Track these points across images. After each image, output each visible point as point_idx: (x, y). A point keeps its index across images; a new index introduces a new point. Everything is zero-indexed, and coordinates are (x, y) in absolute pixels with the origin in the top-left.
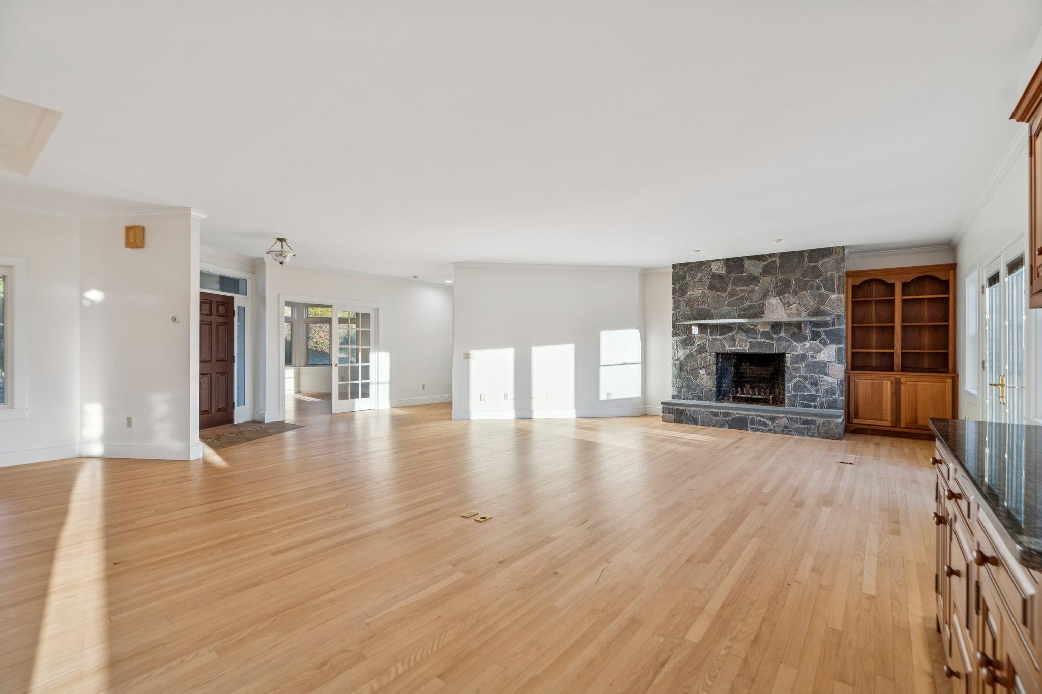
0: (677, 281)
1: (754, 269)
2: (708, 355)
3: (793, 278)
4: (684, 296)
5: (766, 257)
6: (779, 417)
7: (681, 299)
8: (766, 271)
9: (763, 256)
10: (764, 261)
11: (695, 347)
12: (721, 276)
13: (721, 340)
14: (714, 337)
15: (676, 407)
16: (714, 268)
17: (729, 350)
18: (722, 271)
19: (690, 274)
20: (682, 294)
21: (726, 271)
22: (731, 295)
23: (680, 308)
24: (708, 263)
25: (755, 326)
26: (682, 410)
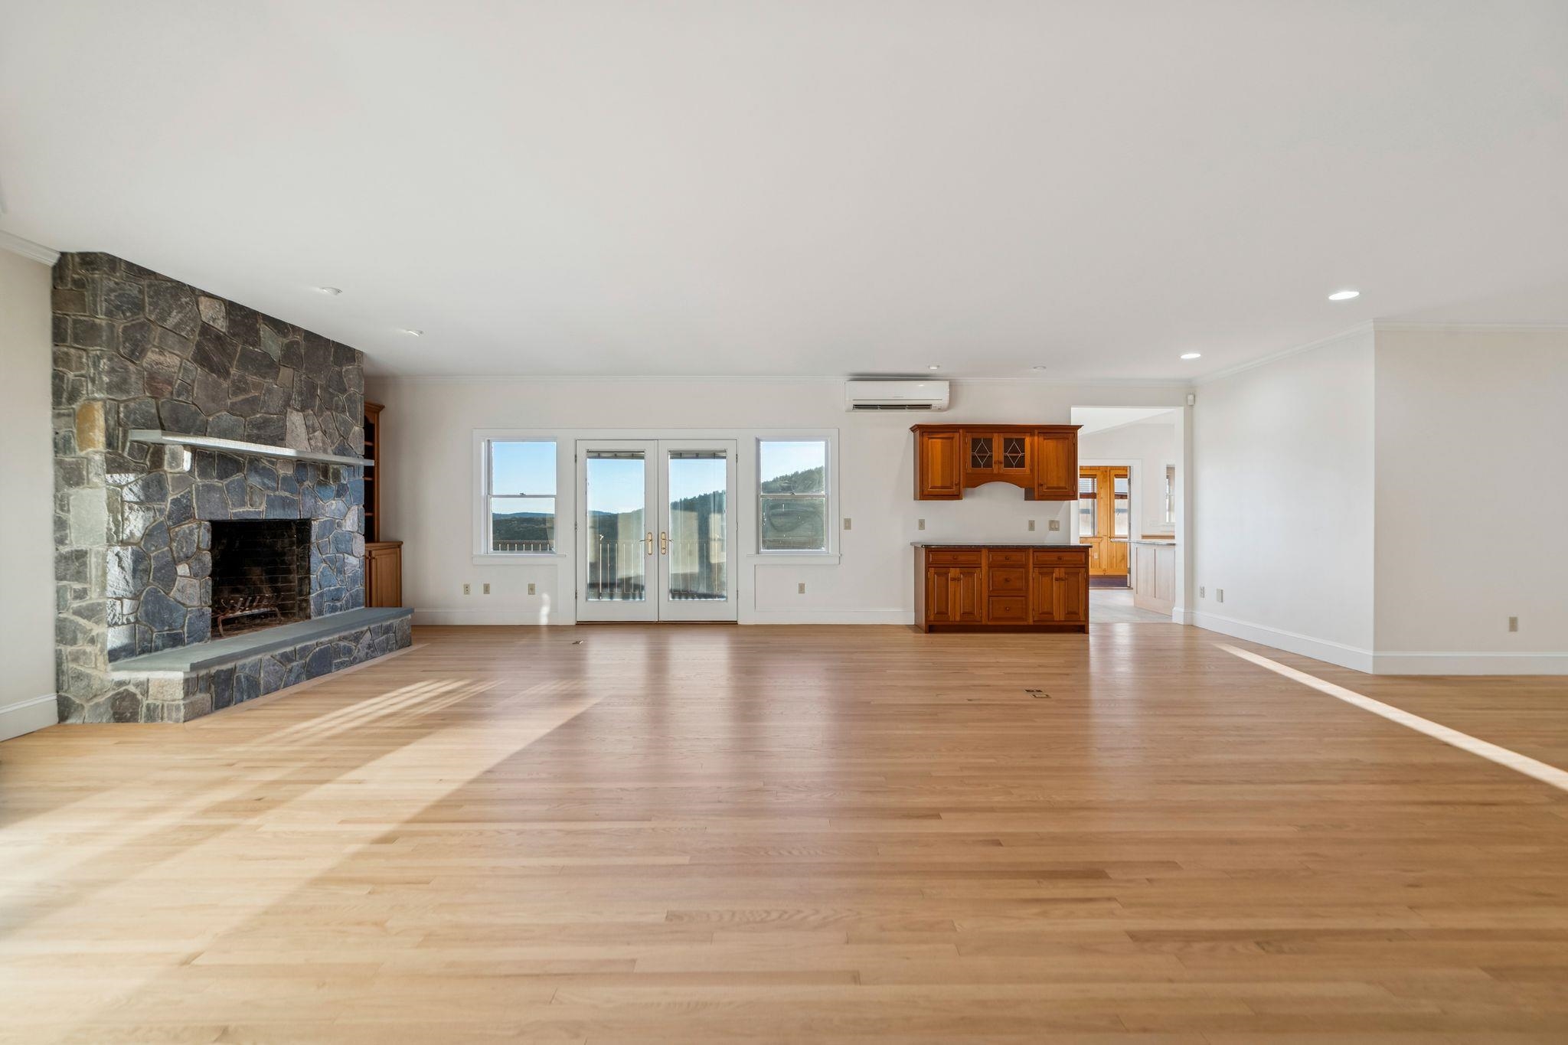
0: (118, 308)
1: (272, 345)
2: (195, 526)
3: (321, 382)
4: (138, 358)
5: (288, 330)
6: (362, 632)
7: (132, 367)
8: (290, 355)
9: (284, 323)
10: (285, 336)
11: (168, 505)
12: (219, 338)
13: (220, 490)
14: (207, 482)
15: (213, 670)
16: (208, 312)
17: (235, 514)
18: (221, 325)
19: (155, 305)
20: (133, 352)
21: (229, 328)
22: (238, 389)
23: (128, 392)
24: (195, 293)
25: (273, 463)
26: (229, 670)
